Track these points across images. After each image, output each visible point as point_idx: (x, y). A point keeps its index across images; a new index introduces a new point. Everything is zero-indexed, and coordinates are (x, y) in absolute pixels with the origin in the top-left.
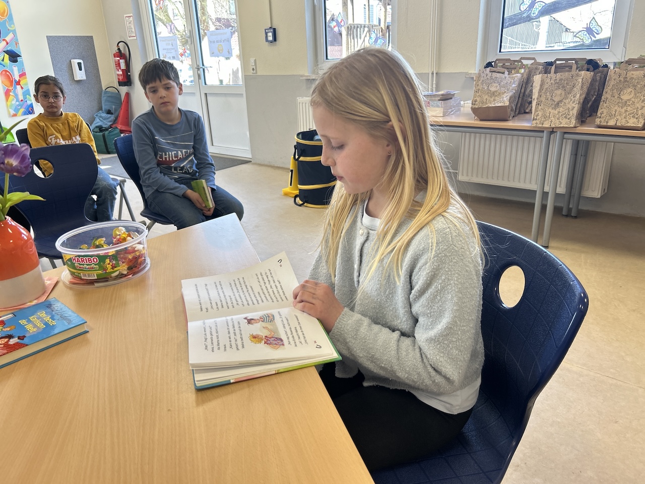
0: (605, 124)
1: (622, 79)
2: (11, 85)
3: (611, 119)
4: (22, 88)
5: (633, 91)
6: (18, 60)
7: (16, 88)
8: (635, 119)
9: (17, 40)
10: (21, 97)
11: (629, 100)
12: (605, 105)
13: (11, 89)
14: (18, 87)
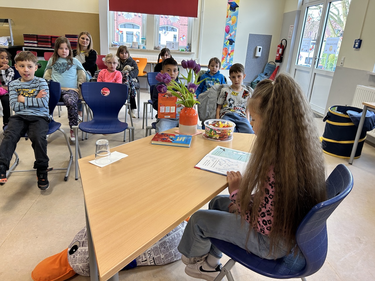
2: (226, 55)
4: (230, 57)
6: (233, 44)
7: (227, 56)
9: (235, 34)
10: (228, 61)
13: (225, 56)
14: (229, 56)
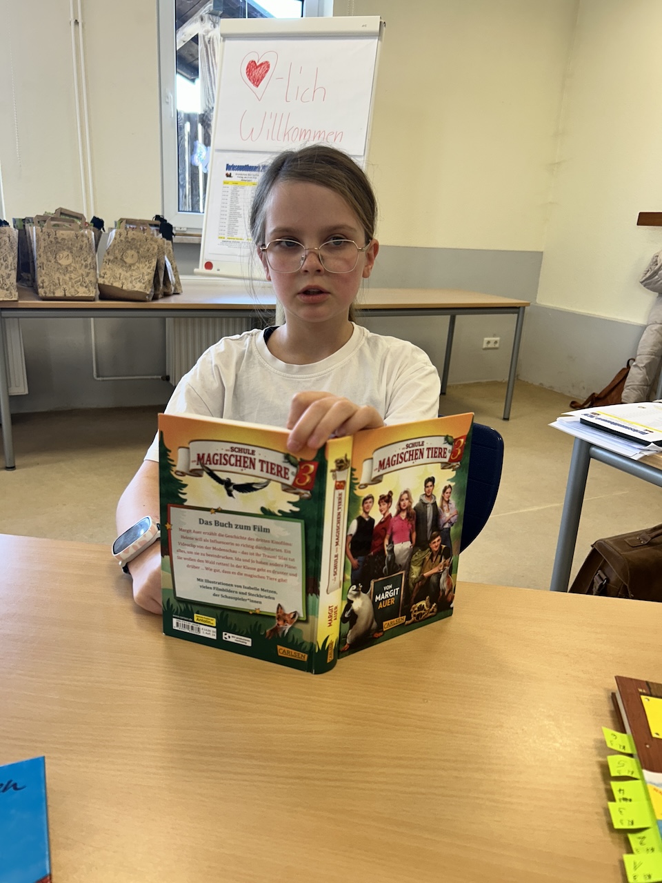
0: (52, 295)
1: (53, 240)
3: (57, 289)
5: (70, 255)
8: (84, 288)
11: (70, 265)
12: (43, 272)
